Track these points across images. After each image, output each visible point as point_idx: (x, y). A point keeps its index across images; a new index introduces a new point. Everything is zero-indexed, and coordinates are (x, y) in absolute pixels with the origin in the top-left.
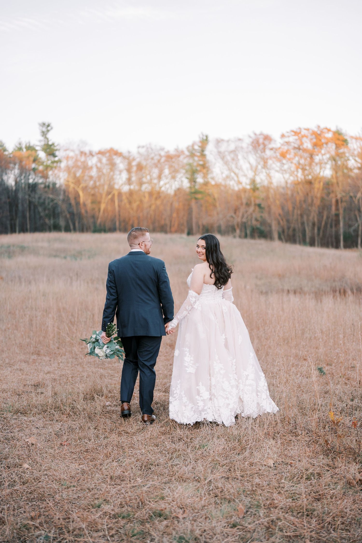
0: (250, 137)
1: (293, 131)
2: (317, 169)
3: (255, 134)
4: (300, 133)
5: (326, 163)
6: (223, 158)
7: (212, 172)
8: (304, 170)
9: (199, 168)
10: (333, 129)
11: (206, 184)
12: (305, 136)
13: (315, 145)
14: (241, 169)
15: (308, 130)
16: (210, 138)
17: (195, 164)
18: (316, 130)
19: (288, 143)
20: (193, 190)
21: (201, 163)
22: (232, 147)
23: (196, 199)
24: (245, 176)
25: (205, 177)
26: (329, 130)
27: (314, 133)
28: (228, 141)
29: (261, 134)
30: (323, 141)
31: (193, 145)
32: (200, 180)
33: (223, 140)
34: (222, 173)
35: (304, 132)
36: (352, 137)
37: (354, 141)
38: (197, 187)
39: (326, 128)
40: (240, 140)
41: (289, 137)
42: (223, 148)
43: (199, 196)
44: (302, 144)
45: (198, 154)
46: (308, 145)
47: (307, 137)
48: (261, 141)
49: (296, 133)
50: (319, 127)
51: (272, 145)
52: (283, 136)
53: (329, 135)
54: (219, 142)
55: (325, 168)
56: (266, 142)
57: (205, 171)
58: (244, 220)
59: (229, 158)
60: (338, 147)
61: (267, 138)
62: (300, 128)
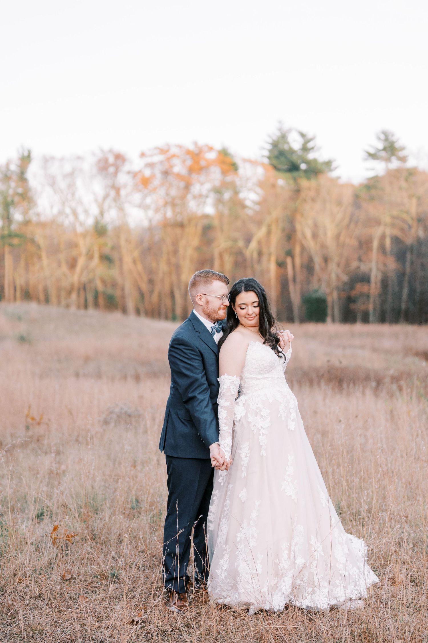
0: (94, 154)
1: (158, 148)
2: (192, 205)
3: (102, 151)
4: (167, 151)
5: (207, 197)
6: (53, 183)
7: (35, 205)
8: (174, 205)
9: (16, 199)
10: (218, 147)
11: (27, 223)
12: (174, 156)
13: (191, 170)
14: (80, 202)
15: (180, 147)
16: (34, 155)
17: (11, 192)
18: (192, 147)
19: (151, 165)
20: (6, 232)
21: (20, 190)
22: (68, 168)
23: (11, 245)
24: (86, 212)
25: (25, 213)
26: (211, 149)
27: (188, 152)
28: (62, 159)
29: (111, 151)
30: (203, 163)
31: (8, 165)
32: (18, 216)
33: (53, 158)
34: (52, 207)
35: (174, 150)
36: (245, 160)
37: (248, 165)
38: (14, 227)
39: (207, 146)
40: (79, 158)
41: (151, 156)
42: (54, 169)
43: (16, 241)
44: (171, 167)
45: (14, 177)
46: (179, 168)
47: (178, 157)
48: (111, 160)
49: (163, 151)
50: (196, 144)
51: (127, 167)
52: (143, 155)
53: (212, 156)
54: (47, 160)
55: (205, 203)
56: (119, 162)
57: (25, 204)
58: (84, 279)
59: (62, 184)
60: (224, 173)
61: (120, 158)
62: (168, 145)
